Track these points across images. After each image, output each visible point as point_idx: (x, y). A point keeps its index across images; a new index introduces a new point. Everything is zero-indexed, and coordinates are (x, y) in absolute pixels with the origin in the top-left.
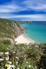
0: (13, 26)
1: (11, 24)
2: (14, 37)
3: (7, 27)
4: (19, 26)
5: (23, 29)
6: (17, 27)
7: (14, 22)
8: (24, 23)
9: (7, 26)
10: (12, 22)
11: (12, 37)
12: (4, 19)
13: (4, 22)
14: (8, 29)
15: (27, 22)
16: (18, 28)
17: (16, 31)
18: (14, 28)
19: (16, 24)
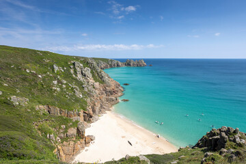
0: (79, 76)
1: (72, 71)
2: (81, 119)
3: (55, 82)
4: (99, 78)
5: (113, 87)
6: (92, 81)
7: (81, 62)
8: (118, 66)
9: (55, 78)
10: (74, 64)
11: (74, 118)
12: (45, 53)
13: (47, 65)
14: (61, 87)
15: (127, 63)
16: (97, 84)
17: (89, 94)
18: (80, 84)
19: (88, 71)
